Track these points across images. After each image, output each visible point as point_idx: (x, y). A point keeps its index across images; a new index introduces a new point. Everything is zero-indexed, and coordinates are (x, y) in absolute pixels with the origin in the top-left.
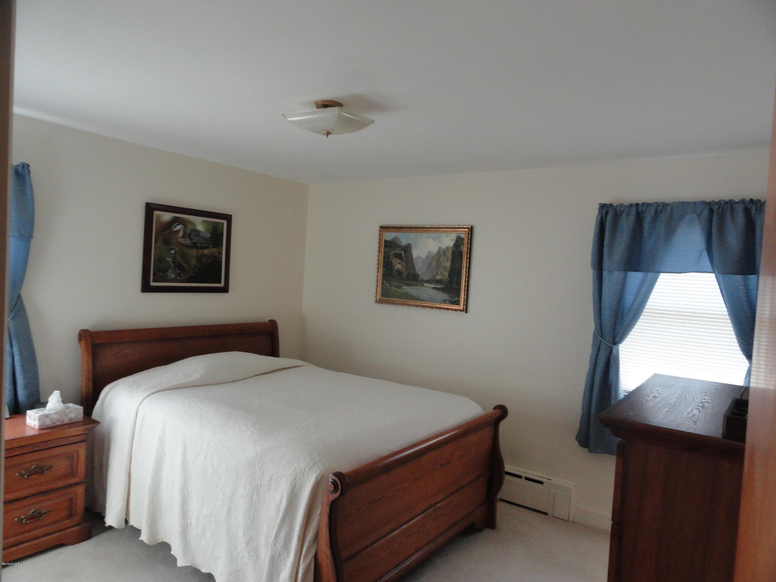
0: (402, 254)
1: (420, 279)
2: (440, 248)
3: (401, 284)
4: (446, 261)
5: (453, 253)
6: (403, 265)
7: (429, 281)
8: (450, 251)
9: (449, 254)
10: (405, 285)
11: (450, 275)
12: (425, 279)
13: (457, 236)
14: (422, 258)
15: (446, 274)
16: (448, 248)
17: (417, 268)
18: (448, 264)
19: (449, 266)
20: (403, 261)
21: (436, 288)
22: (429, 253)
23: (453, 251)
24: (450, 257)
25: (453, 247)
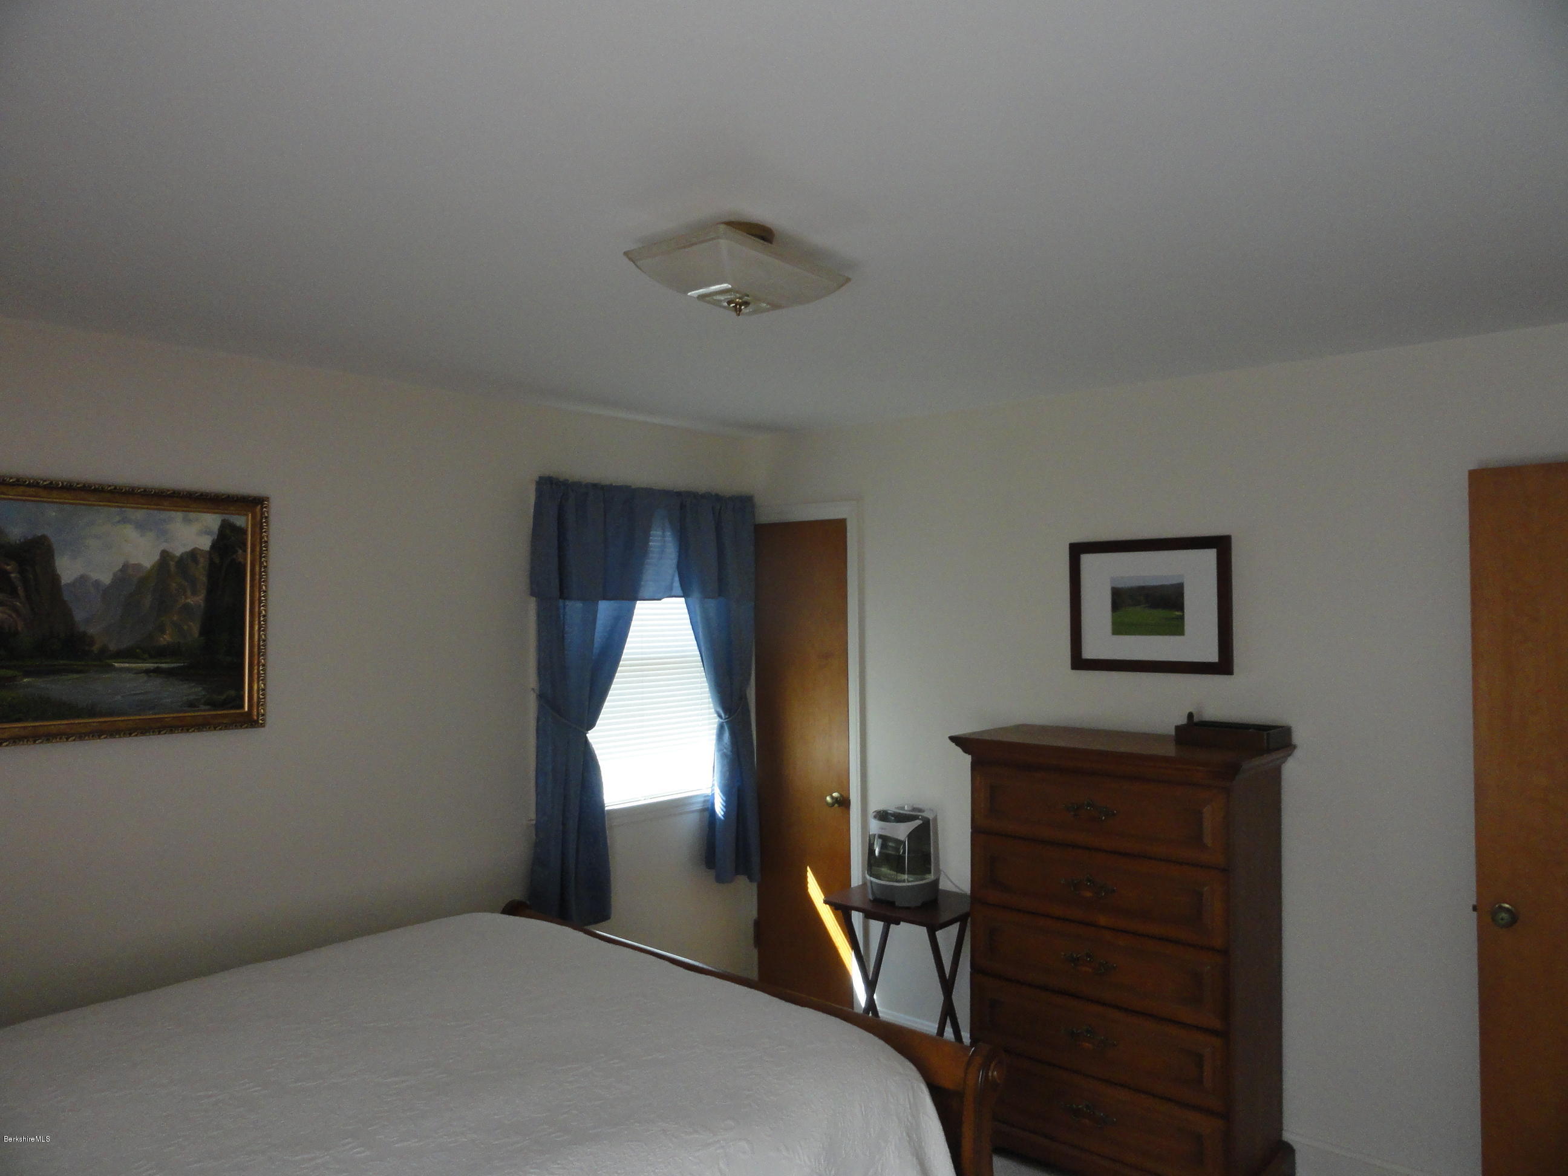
0: (7, 573)
1: (95, 648)
2: (165, 555)
3: (10, 673)
4: (189, 593)
5: (213, 570)
6: (15, 609)
7: (128, 654)
8: (203, 562)
9: (200, 572)
10: (27, 674)
11: (205, 631)
12: (113, 647)
13: (223, 521)
14: (97, 584)
15: (194, 628)
16: (193, 555)
17: (79, 615)
18: (197, 600)
19: (202, 604)
20: (13, 592)
21: (157, 671)
22: (125, 567)
23: (212, 563)
24: (204, 579)
25: (210, 553)
